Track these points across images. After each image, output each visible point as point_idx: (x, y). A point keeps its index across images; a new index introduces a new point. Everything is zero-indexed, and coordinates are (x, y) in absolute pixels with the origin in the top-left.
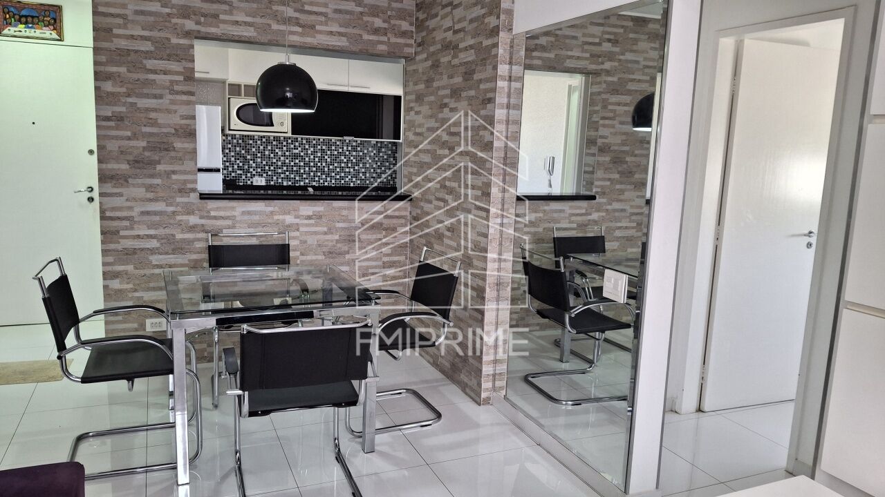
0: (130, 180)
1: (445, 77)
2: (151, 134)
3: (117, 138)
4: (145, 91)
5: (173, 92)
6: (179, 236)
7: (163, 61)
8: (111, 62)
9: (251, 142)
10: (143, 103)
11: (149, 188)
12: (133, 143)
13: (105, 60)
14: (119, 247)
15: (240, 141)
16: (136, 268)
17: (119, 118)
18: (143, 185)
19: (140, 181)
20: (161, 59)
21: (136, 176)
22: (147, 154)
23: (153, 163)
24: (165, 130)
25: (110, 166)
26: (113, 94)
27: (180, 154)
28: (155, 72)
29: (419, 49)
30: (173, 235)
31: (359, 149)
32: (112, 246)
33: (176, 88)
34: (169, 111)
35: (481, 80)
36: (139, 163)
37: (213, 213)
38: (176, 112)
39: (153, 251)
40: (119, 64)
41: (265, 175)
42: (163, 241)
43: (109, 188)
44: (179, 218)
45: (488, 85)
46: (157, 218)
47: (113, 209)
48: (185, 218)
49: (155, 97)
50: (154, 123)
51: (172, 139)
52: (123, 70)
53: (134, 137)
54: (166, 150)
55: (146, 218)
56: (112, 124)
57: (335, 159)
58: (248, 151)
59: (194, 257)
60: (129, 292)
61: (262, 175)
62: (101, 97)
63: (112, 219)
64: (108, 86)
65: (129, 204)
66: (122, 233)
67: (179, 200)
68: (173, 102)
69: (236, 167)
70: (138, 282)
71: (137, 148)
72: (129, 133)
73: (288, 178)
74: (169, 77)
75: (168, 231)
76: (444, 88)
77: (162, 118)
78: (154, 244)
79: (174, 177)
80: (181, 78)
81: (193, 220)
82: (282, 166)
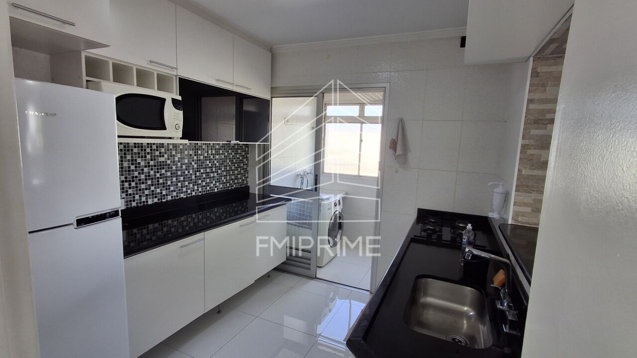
31: (221, 152)
57: (201, 164)
73: (154, 195)
82: (146, 179)
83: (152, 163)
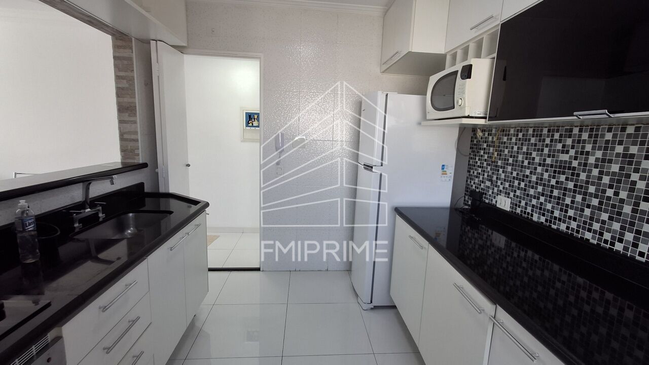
41: (512, 194)
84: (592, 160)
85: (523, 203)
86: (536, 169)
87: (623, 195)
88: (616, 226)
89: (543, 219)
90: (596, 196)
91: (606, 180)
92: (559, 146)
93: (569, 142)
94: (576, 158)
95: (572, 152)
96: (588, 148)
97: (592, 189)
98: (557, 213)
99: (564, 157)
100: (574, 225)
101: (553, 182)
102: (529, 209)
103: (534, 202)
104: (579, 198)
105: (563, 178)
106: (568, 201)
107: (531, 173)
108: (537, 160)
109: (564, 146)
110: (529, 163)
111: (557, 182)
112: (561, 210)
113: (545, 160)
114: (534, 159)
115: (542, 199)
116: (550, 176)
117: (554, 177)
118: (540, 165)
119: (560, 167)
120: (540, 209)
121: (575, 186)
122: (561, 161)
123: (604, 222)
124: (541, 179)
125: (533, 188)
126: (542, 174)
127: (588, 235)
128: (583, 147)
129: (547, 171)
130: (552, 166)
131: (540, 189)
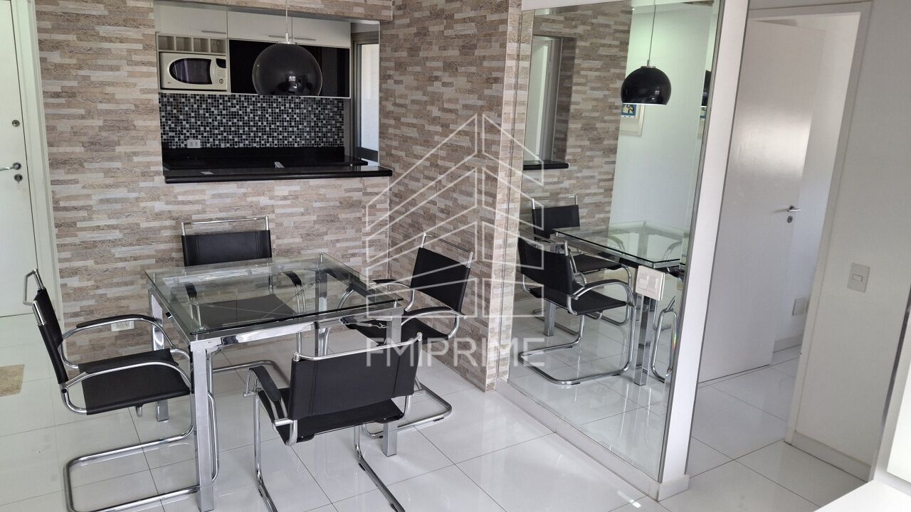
0: (86, 165)
1: (436, 48)
2: (108, 112)
3: (69, 117)
4: (100, 62)
5: (131, 63)
6: (144, 225)
7: (119, 28)
8: (57, 28)
9: (183, 100)
10: (97, 76)
11: (108, 172)
12: (88, 122)
13: (50, 27)
14: (77, 240)
15: (171, 100)
16: (97, 263)
17: (70, 94)
18: (102, 170)
19: (97, 165)
20: (116, 24)
21: (92, 160)
22: (104, 134)
23: (111, 145)
24: (124, 107)
25: (61, 150)
26: (61, 66)
27: (141, 134)
28: (109, 40)
29: (400, 12)
30: (138, 224)
31: (302, 106)
32: (68, 240)
33: (135, 58)
34: (127, 85)
35: (484, 57)
36: (94, 145)
37: (180, 198)
38: (135, 85)
39: (114, 243)
40: (66, 31)
41: (200, 137)
42: (126, 231)
43: (61, 175)
44: (142, 205)
45: (494, 64)
46: (118, 206)
47: (69, 198)
48: (149, 204)
49: (111, 68)
50: (110, 99)
51: (132, 116)
52: (72, 37)
53: (89, 115)
54: (126, 129)
55: (105, 207)
56: (62, 101)
57: (277, 117)
58: (180, 111)
59: (162, 247)
60: (90, 289)
61: (197, 137)
62: (47, 70)
63: (66, 209)
64: (55, 57)
65: (86, 192)
66: (79, 225)
67: (142, 184)
68: (131, 75)
69: (167, 128)
70: (100, 278)
71: (93, 128)
72: (82, 111)
73: (226, 140)
74: (125, 46)
75: (131, 220)
76: (434, 59)
77: (120, 93)
78: (116, 234)
79: (136, 159)
80: (140, 46)
81: (159, 206)
82: (219, 126)
83: (224, 112)
84: (248, 110)
85: (211, 140)
86: (216, 118)
87: (265, 123)
88: (265, 137)
89: (228, 145)
90: (254, 126)
91: (257, 118)
92: (229, 104)
93: (235, 101)
94: (240, 110)
95: (238, 107)
96: (246, 104)
97: (252, 123)
98: (236, 139)
99: (234, 110)
100: (247, 142)
101: (230, 123)
102: (217, 142)
103: (220, 137)
104: (246, 129)
105: (235, 120)
106: (241, 131)
107: (213, 120)
108: (216, 112)
109: (232, 104)
110: (210, 115)
111: (233, 123)
112: (239, 137)
113: (221, 112)
114: (213, 112)
115: (225, 134)
116: (227, 120)
117: (230, 121)
118: (219, 115)
119: (232, 115)
120: (225, 140)
121: (243, 123)
122: (232, 112)
123: (260, 137)
124: (222, 123)
125: (216, 129)
126: (222, 120)
127: (255, 145)
128: (243, 104)
129: (224, 118)
130: (227, 115)
131: (222, 129)
